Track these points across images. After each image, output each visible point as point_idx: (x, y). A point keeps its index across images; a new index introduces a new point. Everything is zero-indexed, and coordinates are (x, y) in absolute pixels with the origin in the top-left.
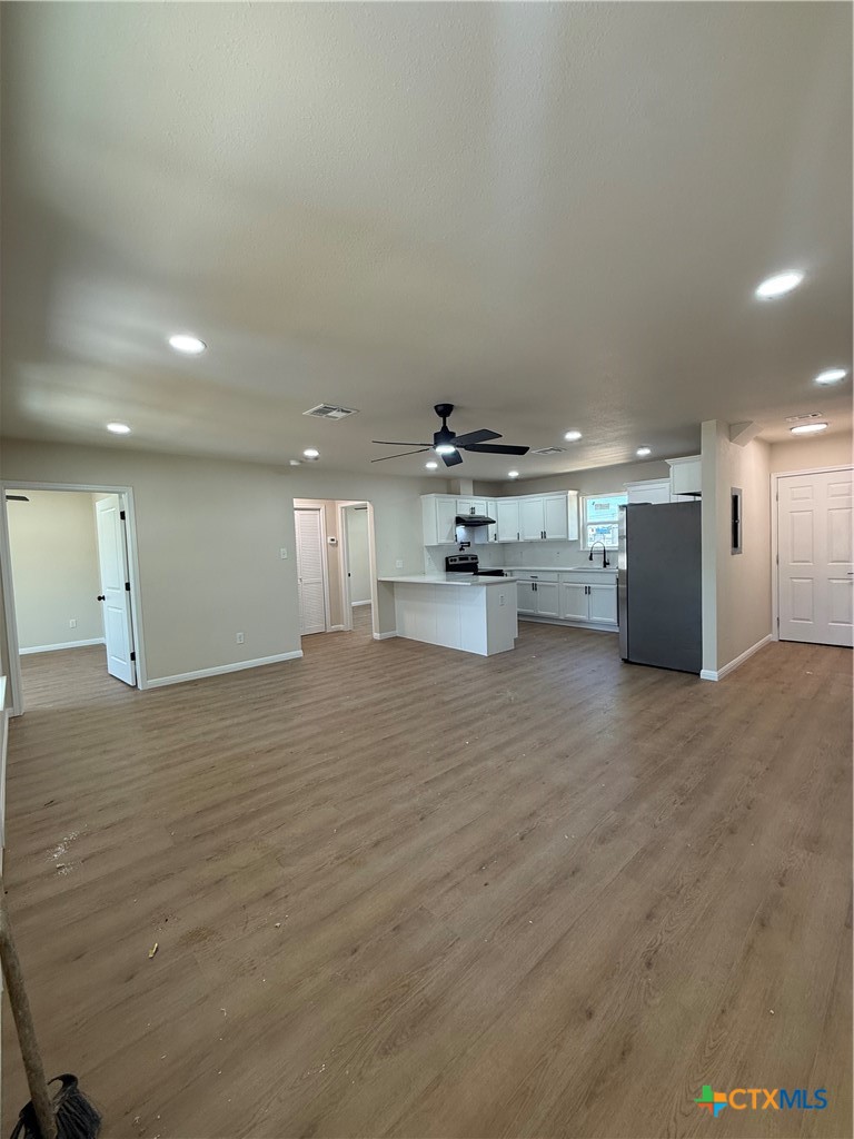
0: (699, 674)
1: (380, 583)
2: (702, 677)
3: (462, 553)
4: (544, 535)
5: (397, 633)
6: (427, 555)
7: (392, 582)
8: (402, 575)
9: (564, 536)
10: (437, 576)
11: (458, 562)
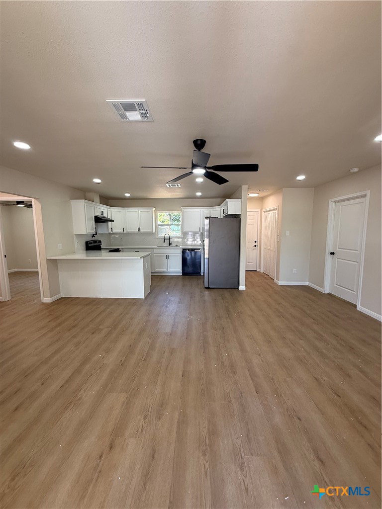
0: (238, 288)
1: (49, 261)
2: (240, 289)
3: (94, 238)
4: (139, 229)
5: (62, 295)
6: (76, 240)
7: (56, 260)
8: (63, 255)
9: (150, 231)
10: (81, 255)
11: (93, 245)
